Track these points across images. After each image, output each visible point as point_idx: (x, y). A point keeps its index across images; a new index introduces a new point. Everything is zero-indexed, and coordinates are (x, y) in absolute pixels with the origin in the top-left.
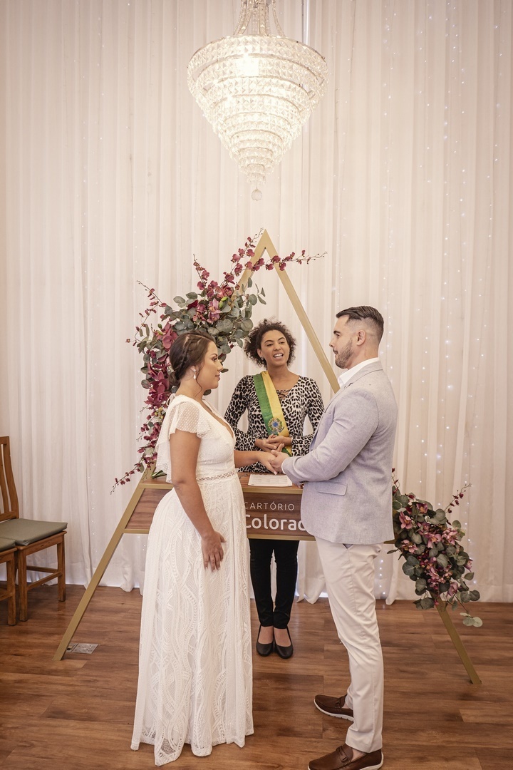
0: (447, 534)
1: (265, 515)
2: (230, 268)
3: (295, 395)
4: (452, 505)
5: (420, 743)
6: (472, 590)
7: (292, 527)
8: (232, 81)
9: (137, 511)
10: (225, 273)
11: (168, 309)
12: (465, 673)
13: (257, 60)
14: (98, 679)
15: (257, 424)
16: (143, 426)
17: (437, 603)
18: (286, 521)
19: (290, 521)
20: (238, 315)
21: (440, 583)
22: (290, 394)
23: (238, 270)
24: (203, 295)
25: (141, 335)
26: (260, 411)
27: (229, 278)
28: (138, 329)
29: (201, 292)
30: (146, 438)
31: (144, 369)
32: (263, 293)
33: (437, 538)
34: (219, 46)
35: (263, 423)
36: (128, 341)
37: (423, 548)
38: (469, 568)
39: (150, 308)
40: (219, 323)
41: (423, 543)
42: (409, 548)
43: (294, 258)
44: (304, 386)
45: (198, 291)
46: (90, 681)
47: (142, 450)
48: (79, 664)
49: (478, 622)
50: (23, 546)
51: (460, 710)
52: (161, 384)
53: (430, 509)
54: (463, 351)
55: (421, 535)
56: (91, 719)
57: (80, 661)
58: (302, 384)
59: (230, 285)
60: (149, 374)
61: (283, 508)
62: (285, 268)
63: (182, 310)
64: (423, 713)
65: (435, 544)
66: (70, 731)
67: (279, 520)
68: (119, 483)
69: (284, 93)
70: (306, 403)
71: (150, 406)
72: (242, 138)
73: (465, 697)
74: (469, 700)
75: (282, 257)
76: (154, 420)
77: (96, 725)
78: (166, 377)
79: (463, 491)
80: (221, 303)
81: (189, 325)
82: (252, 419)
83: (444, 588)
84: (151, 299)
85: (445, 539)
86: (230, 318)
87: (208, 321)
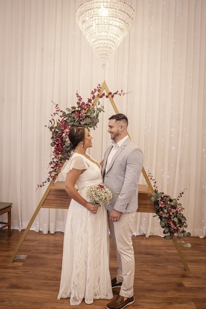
0: (178, 209)
2: (90, 96)
4: (179, 197)
5: (169, 296)
6: (188, 232)
8: (96, 18)
9: (47, 198)
10: (88, 99)
11: (64, 113)
12: (183, 266)
13: (108, 9)
14: (30, 270)
16: (50, 163)
17: (173, 238)
20: (93, 117)
21: (175, 229)
23: (94, 97)
24: (78, 108)
25: (52, 124)
27: (90, 101)
29: (78, 106)
30: (52, 168)
31: (52, 138)
32: (103, 107)
33: (174, 211)
34: (92, 3)
36: (46, 126)
37: (168, 215)
38: (185, 223)
39: (56, 112)
40: (85, 120)
41: (168, 213)
42: (162, 215)
43: (118, 93)
45: (77, 106)
46: (26, 272)
47: (50, 173)
48: (20, 264)
49: (189, 245)
51: (183, 282)
52: (60, 145)
53: (170, 198)
55: (167, 210)
56: (28, 288)
57: (21, 263)
59: (90, 104)
60: (54, 140)
62: (114, 97)
63: (69, 114)
64: (168, 283)
65: (173, 213)
66: (20, 294)
68: (40, 186)
69: (118, 24)
71: (55, 154)
72: (99, 42)
73: (184, 276)
74: (186, 278)
75: (113, 93)
76: (55, 160)
77: (31, 291)
78: (62, 142)
79: (184, 191)
80: (86, 111)
81: (72, 120)
83: (176, 231)
84: (57, 109)
85: (177, 211)
86: (89, 118)
87: (80, 118)
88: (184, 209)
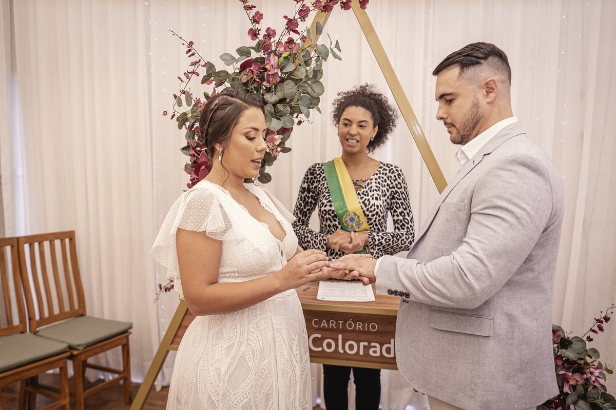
0: (591, 373)
1: (340, 337)
2: (292, 11)
3: (374, 185)
4: (593, 330)
7: (375, 352)
10: (286, 17)
11: (212, 68)
15: (329, 222)
18: (366, 344)
19: (372, 344)
20: (303, 77)
22: (368, 184)
23: (303, 13)
24: (257, 49)
25: (180, 105)
26: (331, 206)
27: (291, 25)
28: (175, 97)
29: (254, 43)
31: (186, 149)
32: (337, 46)
33: (576, 379)
35: (335, 220)
36: (165, 113)
39: (191, 69)
40: (279, 88)
44: (386, 174)
45: (250, 43)
50: (77, 350)
52: (203, 167)
53: (562, 336)
54: (582, 135)
58: (384, 172)
59: (293, 35)
60: (192, 156)
61: (364, 327)
62: (367, 6)
65: (574, 387)
67: (358, 343)
68: (164, 290)
70: (388, 194)
79: (609, 312)
80: (281, 60)
82: (322, 217)
84: (190, 56)
85: (587, 380)
86: (293, 80)
87: (264, 83)
88: (610, 372)
